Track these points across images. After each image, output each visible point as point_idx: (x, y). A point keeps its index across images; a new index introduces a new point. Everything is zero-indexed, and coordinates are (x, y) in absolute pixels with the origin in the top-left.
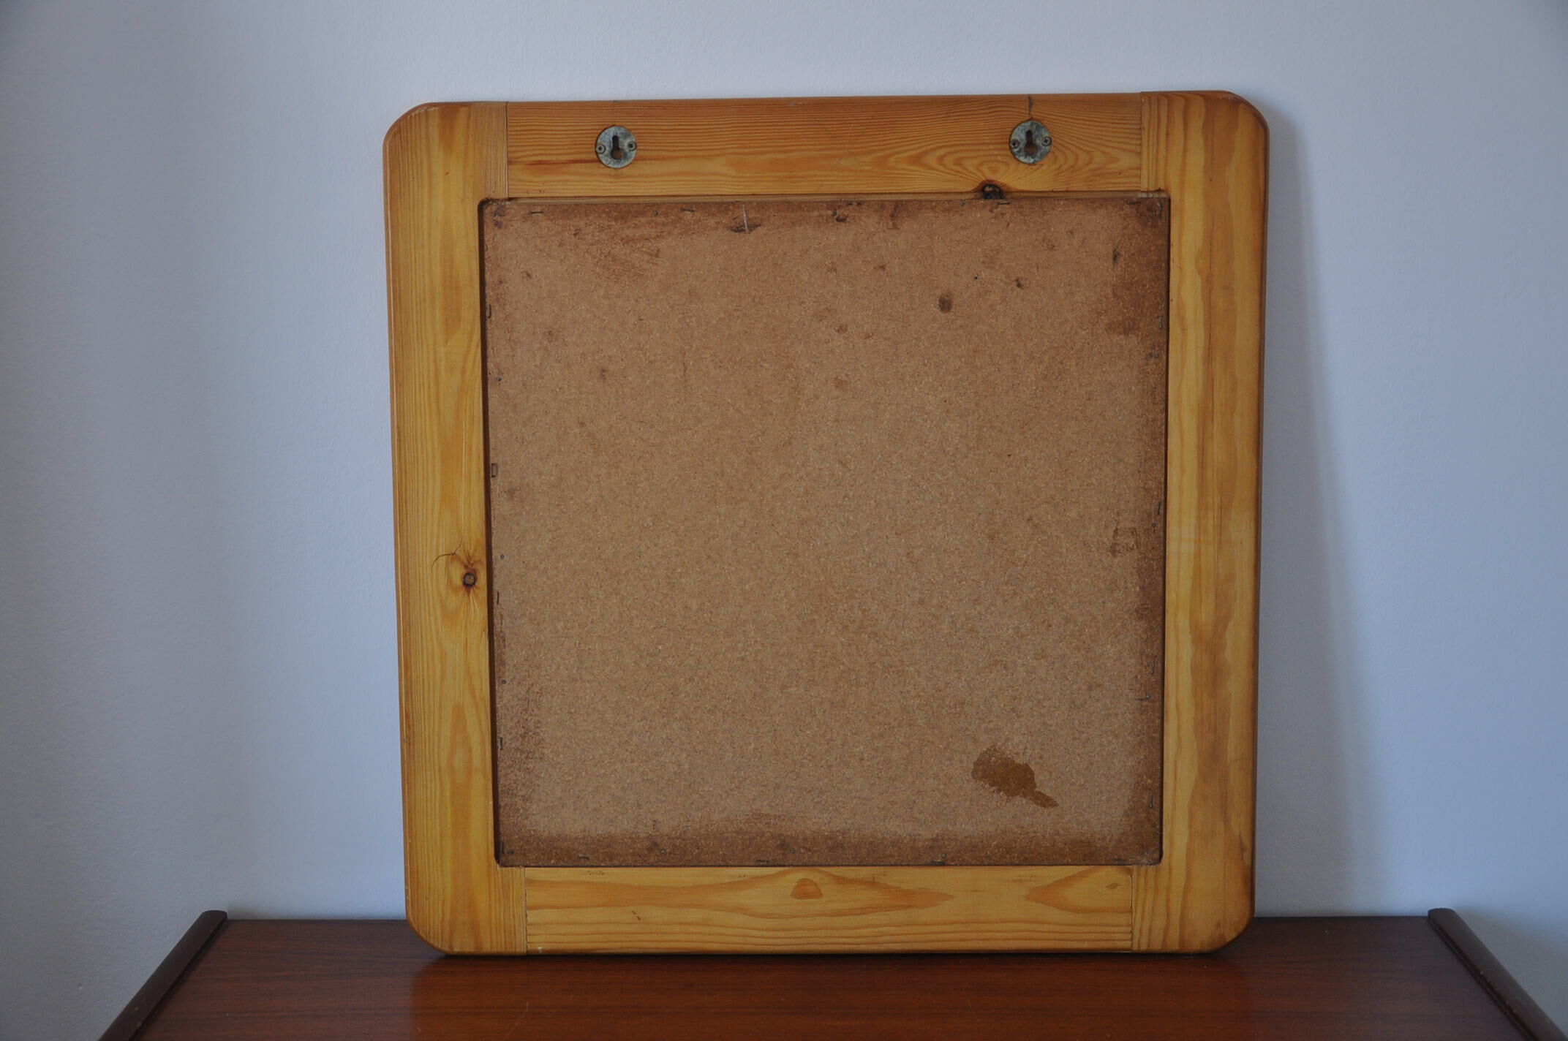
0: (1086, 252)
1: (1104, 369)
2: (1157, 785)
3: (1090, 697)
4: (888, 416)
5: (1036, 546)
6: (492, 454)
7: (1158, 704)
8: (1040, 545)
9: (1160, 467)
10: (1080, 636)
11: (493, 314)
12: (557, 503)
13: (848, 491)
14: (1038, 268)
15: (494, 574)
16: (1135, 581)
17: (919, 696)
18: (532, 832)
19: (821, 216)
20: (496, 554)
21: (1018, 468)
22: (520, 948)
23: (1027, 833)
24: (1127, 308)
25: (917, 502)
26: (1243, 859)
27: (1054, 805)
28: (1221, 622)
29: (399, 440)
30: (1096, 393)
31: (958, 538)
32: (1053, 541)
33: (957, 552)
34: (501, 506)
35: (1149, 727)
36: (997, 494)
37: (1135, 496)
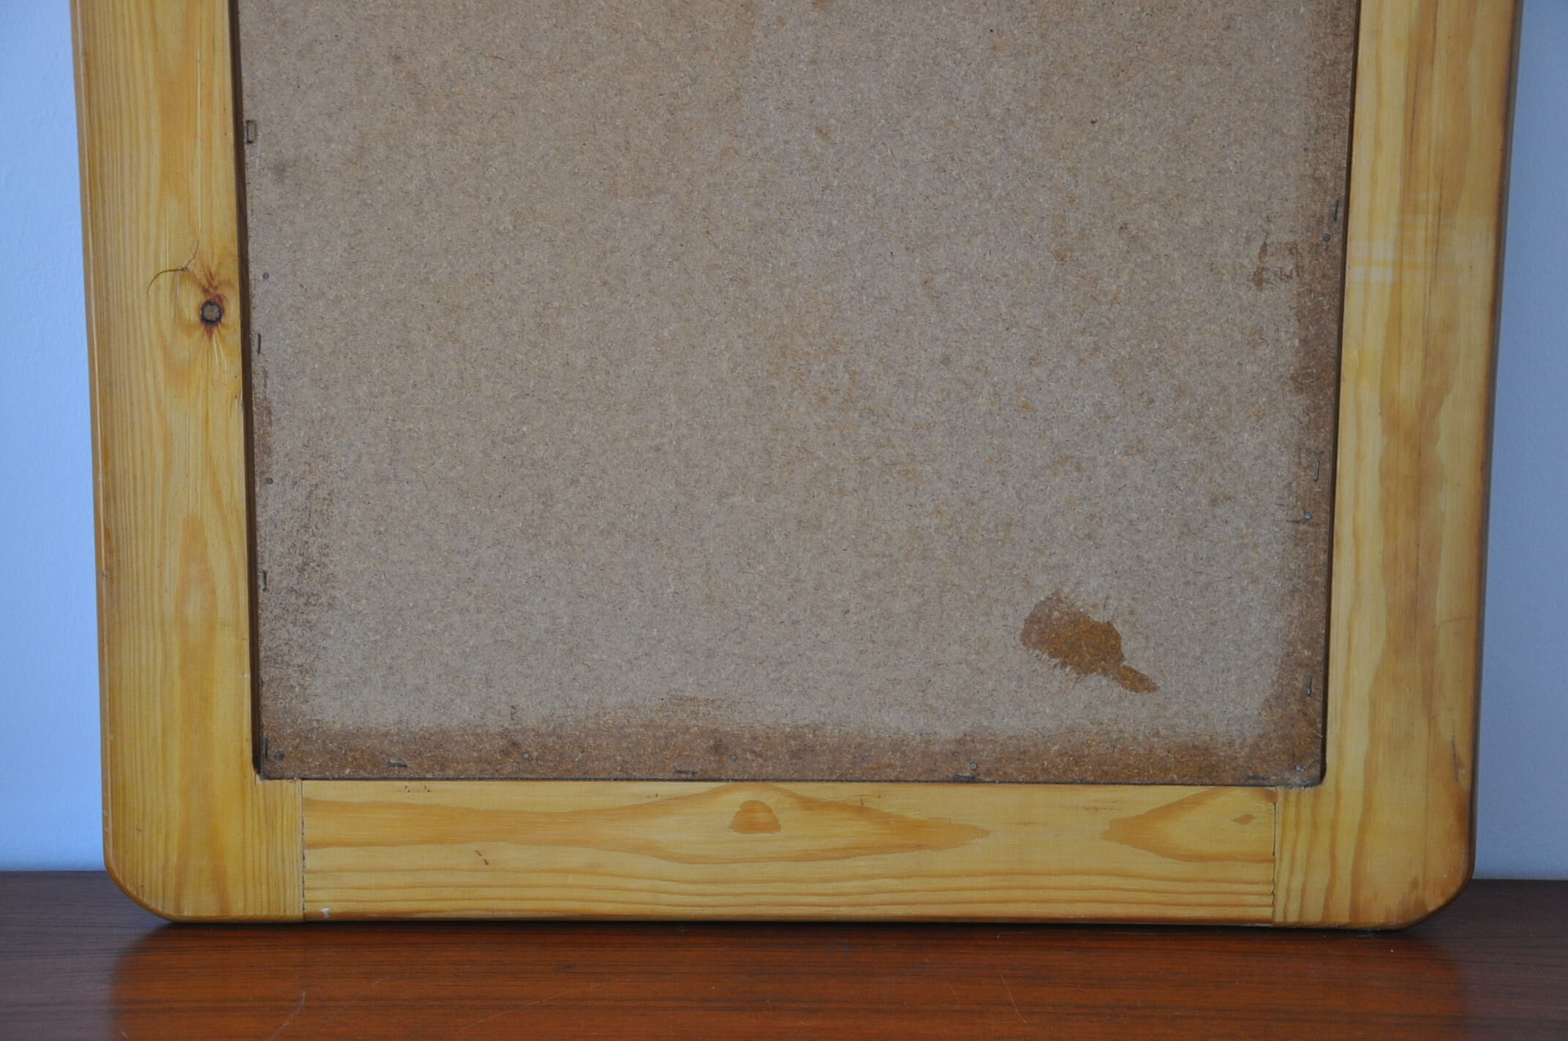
2: (1320, 658)
3: (1214, 517)
4: (898, 55)
5: (1133, 272)
6: (247, 103)
7: (1324, 529)
8: (1138, 270)
9: (1339, 142)
10: (1200, 418)
12: (356, 189)
13: (831, 178)
15: (253, 305)
16: (1292, 330)
17: (939, 512)
18: (315, 724)
20: (255, 271)
21: (1106, 143)
22: (293, 909)
23: (1108, 733)
25: (941, 197)
26: (1457, 779)
27: (1152, 688)
28: (1432, 398)
29: (88, 75)
30: (1240, 18)
31: (1007, 257)
32: (1160, 263)
33: (1004, 280)
34: (263, 192)
35: (1308, 566)
36: (1072, 187)
37: (1297, 189)
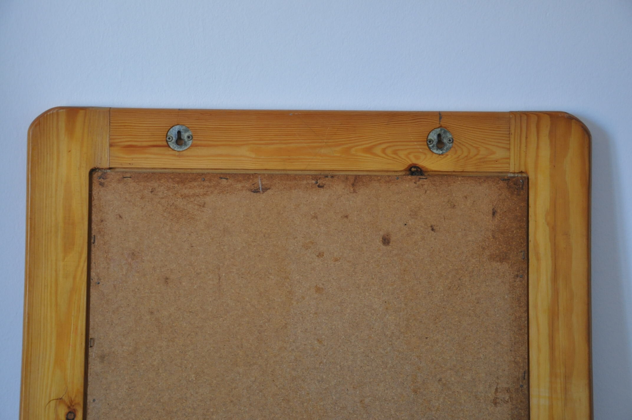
0: (476, 210)
1: (487, 284)
4: (349, 311)
5: (444, 398)
6: (91, 331)
8: (447, 397)
9: (524, 348)
11: (96, 241)
12: (133, 364)
13: (323, 359)
14: (445, 219)
15: (88, 413)
19: (308, 184)
20: (90, 399)
21: (432, 346)
24: (501, 245)
25: (367, 367)
29: (28, 322)
30: (482, 299)
31: (394, 391)
32: (455, 395)
33: (393, 400)
34: (95, 367)
36: (419, 364)
37: (508, 366)
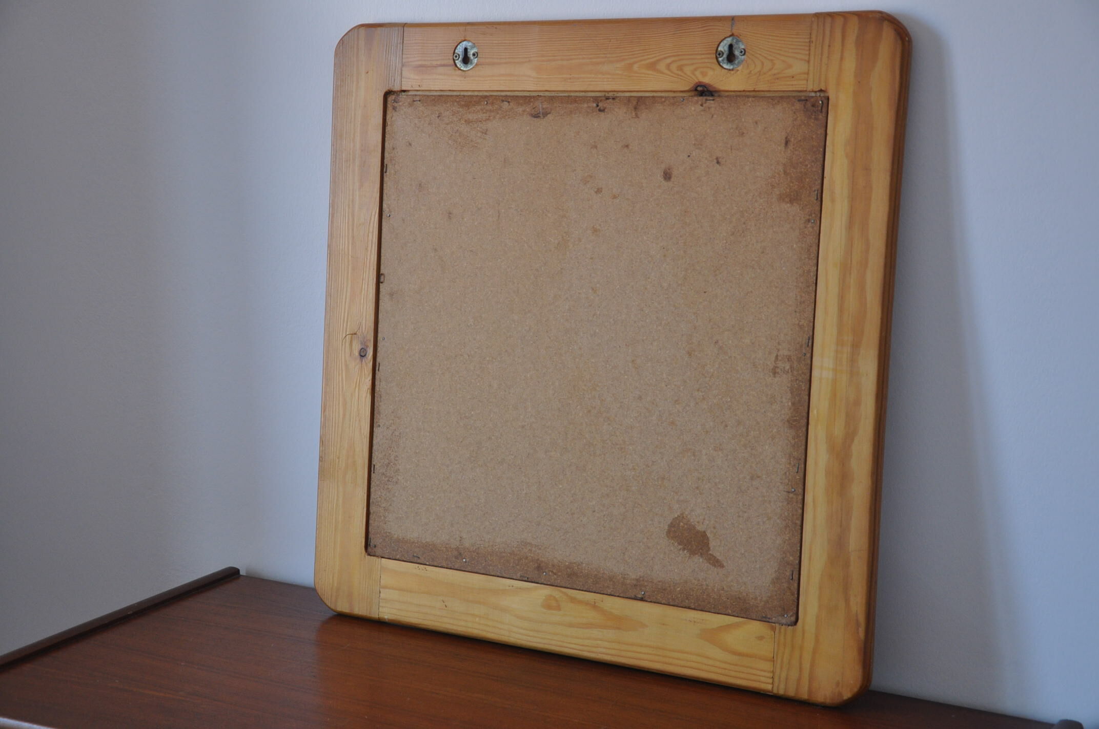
0: (766, 138)
1: (774, 230)
2: (797, 562)
3: (752, 485)
4: (626, 257)
5: (720, 364)
6: (382, 267)
7: (800, 497)
8: (722, 363)
9: (810, 309)
10: (747, 436)
11: (388, 171)
12: (418, 304)
14: (731, 149)
15: (378, 351)
16: (788, 397)
17: (634, 469)
18: (388, 534)
19: (589, 107)
20: (381, 336)
21: (710, 302)
22: (374, 614)
23: (702, 585)
24: (793, 183)
25: (641, 322)
26: (858, 633)
27: (722, 566)
28: (850, 435)
30: (768, 248)
31: (667, 352)
32: (732, 360)
33: (666, 362)
34: (385, 304)
35: (793, 515)
36: (695, 322)
37: (792, 330)
